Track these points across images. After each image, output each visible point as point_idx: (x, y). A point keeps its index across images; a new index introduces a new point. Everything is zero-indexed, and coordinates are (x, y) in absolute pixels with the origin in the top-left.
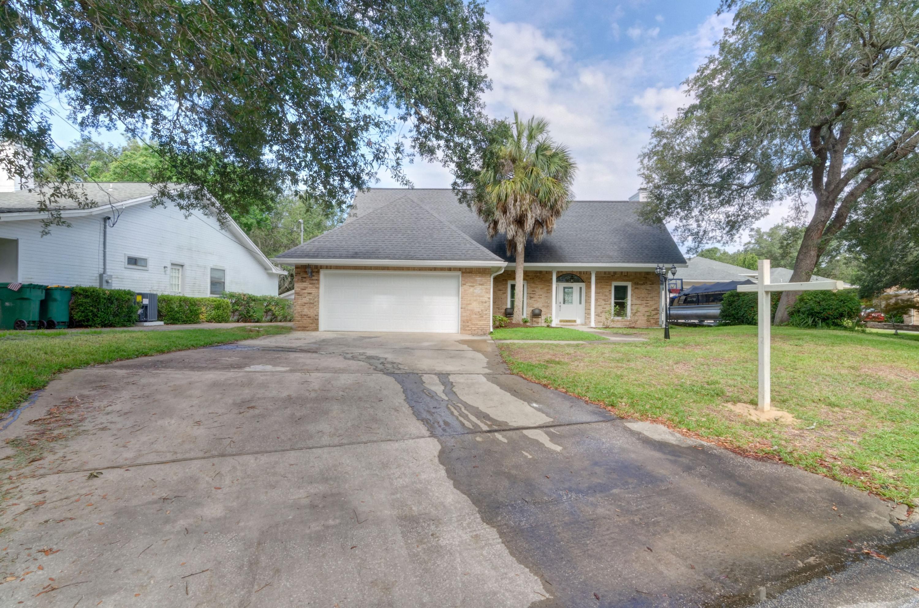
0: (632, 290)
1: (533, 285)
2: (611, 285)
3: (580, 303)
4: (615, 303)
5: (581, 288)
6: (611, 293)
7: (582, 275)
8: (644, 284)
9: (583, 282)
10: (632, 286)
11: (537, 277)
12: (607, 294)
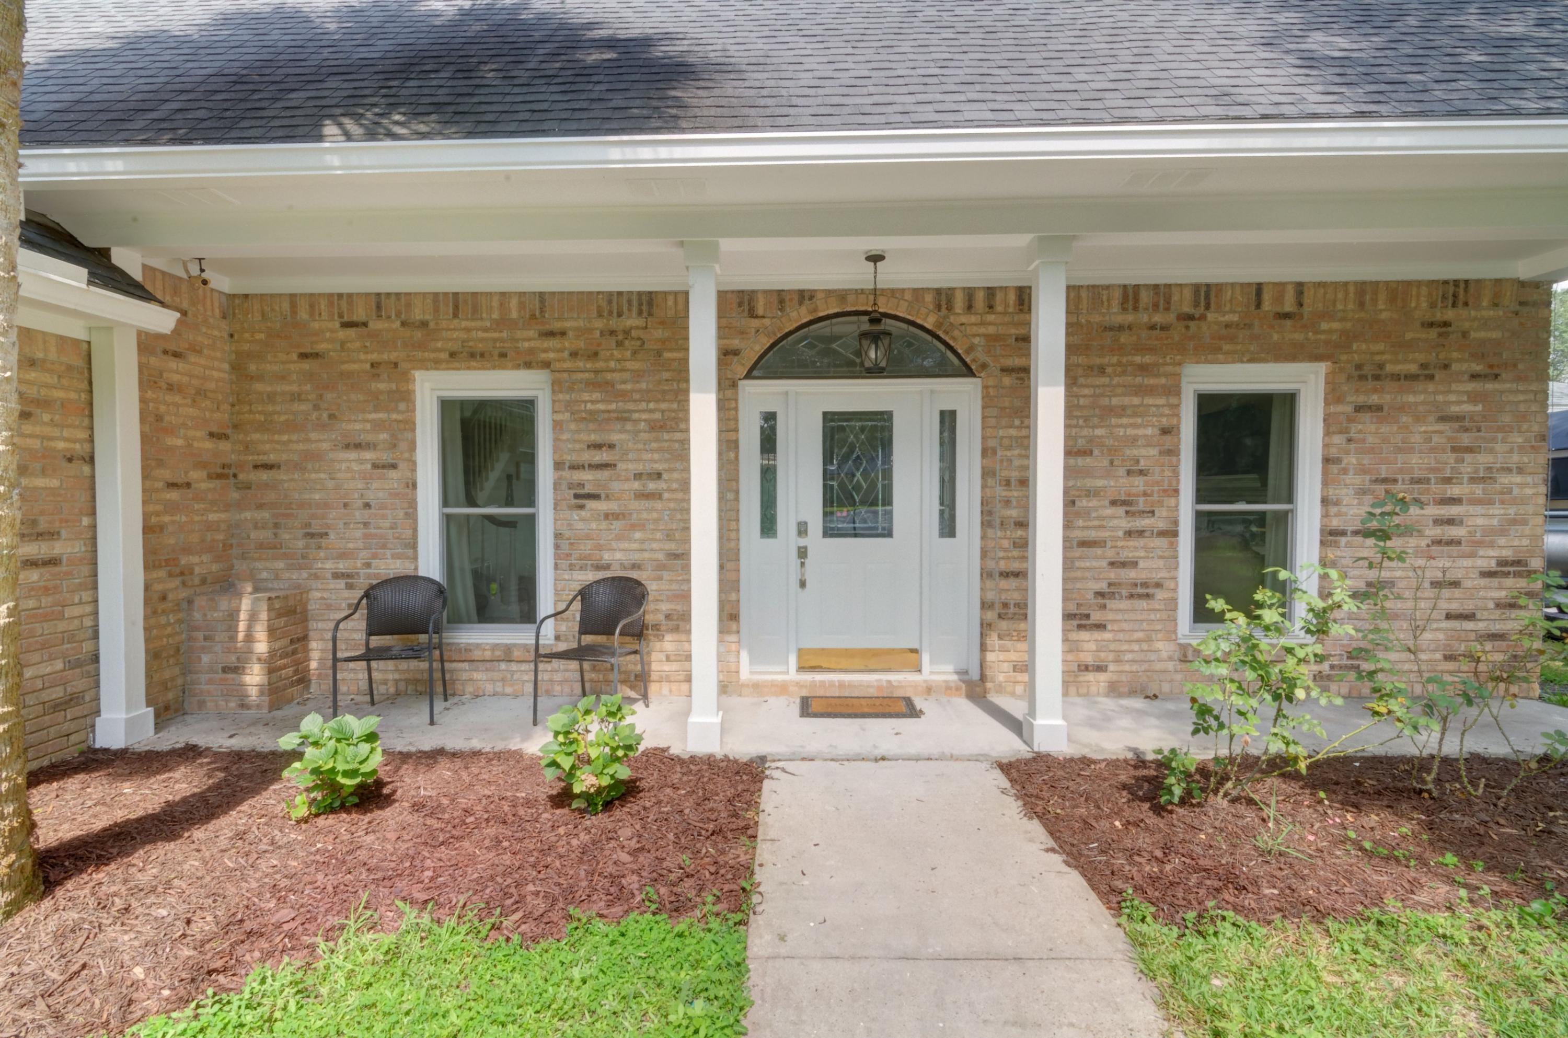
0: (1330, 424)
1: (593, 401)
2: (1174, 390)
3: (948, 528)
4: (1205, 522)
5: (948, 420)
6: (1173, 452)
7: (960, 317)
8: (1426, 374)
9: (968, 372)
10: (1333, 396)
11: (620, 337)
12: (1147, 455)
